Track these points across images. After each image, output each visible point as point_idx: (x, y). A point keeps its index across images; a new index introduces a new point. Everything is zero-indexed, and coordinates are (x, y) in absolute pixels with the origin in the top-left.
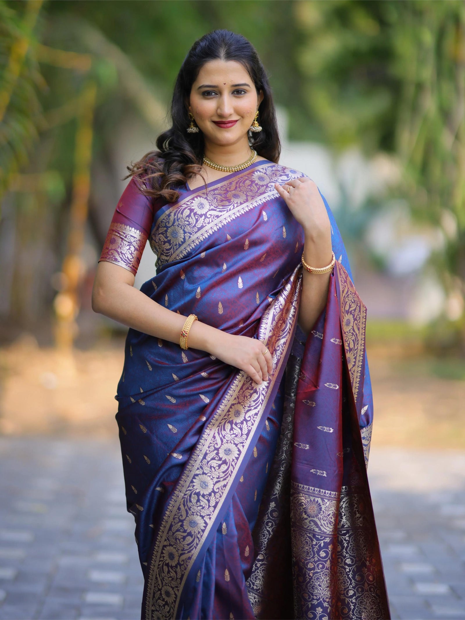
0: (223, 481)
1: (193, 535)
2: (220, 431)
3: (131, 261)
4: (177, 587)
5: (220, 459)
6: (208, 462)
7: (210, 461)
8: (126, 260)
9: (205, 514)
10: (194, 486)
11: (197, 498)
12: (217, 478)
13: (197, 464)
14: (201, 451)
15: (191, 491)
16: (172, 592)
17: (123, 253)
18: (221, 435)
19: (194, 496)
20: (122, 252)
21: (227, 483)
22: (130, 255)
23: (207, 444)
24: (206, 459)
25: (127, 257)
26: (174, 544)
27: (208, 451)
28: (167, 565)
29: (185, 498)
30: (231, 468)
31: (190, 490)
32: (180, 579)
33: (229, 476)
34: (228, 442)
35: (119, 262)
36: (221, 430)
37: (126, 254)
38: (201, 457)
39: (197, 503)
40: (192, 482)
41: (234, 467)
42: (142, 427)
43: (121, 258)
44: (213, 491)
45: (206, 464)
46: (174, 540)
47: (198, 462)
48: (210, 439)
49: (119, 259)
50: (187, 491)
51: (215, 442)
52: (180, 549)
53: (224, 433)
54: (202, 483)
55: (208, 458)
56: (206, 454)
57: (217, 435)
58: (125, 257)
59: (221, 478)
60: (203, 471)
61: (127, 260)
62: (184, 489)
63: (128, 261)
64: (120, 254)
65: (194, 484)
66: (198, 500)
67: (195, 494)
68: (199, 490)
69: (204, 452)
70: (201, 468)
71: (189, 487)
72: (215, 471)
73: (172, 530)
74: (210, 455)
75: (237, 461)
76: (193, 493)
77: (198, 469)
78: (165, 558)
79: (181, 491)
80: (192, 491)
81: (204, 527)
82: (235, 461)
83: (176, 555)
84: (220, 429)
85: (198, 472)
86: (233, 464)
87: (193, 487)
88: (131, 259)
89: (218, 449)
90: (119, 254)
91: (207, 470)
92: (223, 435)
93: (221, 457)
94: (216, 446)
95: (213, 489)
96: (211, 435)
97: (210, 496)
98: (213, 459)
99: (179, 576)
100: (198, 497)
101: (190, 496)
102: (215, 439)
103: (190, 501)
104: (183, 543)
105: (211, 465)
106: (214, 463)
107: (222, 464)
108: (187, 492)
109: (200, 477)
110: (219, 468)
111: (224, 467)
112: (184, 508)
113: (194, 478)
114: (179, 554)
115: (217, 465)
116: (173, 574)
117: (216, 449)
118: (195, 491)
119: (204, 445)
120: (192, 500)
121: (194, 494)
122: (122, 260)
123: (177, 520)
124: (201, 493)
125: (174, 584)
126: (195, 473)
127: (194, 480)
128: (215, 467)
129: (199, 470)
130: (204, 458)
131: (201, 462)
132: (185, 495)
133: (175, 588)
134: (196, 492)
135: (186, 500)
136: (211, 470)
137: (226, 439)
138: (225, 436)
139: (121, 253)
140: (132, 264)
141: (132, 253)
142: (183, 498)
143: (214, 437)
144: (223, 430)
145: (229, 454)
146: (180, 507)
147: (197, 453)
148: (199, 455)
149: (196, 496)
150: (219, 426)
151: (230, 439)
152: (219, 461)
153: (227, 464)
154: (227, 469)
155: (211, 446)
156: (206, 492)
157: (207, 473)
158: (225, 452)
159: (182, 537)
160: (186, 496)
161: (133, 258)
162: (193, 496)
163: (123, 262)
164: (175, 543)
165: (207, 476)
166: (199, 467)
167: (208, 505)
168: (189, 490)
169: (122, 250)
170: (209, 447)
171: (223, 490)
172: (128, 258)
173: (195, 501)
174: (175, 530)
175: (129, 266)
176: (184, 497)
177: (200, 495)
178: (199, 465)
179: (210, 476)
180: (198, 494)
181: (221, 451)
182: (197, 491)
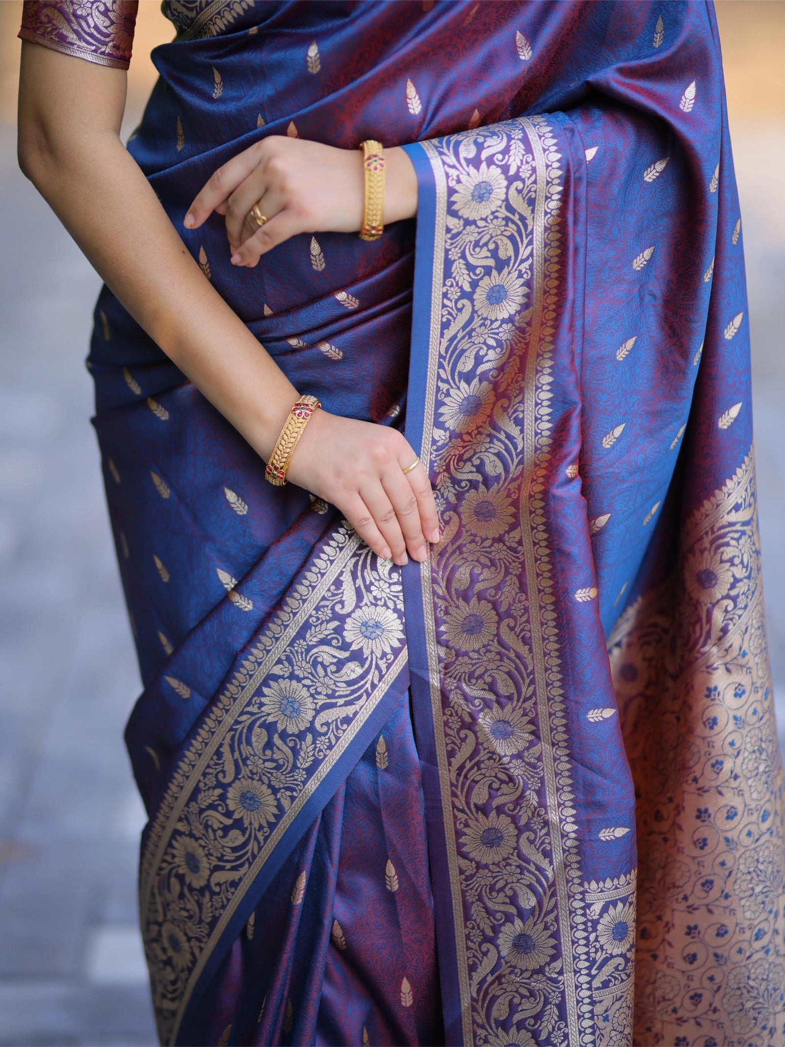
0: (344, 708)
1: (247, 828)
2: (359, 568)
3: (107, 35)
4: (199, 940)
5: (345, 646)
6: (310, 648)
7: (315, 646)
8: (91, 35)
9: (282, 786)
10: (262, 705)
11: (266, 739)
12: (328, 696)
13: (279, 649)
14: (295, 614)
15: (253, 718)
16: (185, 945)
17: (81, 17)
18: (359, 582)
19: (259, 730)
20: (79, 12)
21: (356, 714)
22: (102, 18)
23: (315, 598)
24: (305, 640)
25: (92, 25)
26: (201, 836)
27: (314, 620)
28: (181, 878)
29: (236, 730)
30: (373, 675)
31: (252, 714)
32: (208, 924)
33: (365, 697)
34: (379, 603)
35: (73, 44)
36: (364, 566)
37: (90, 19)
38: (292, 632)
39: (264, 749)
40: (259, 693)
41: (384, 672)
42: (156, 480)
43: (76, 32)
44: (311, 729)
45: (302, 653)
46: (201, 827)
47: (283, 643)
48: (324, 586)
49: (72, 37)
50: (242, 713)
51: (337, 598)
52: (215, 855)
53: (370, 575)
54: (285, 702)
55: (312, 637)
56: (306, 626)
57: (347, 578)
58: (89, 27)
59: (340, 697)
60: (293, 670)
61: (95, 33)
62: (236, 709)
63: (99, 36)
64: (73, 19)
65: (263, 700)
66: (269, 745)
67: (263, 725)
68: (275, 719)
69: (301, 619)
70: (289, 659)
71: (248, 705)
72: (326, 675)
73: (199, 801)
74: (318, 629)
75: (395, 658)
76: (258, 723)
77: (280, 661)
78: (176, 860)
79: (227, 711)
80: (257, 716)
81: (275, 816)
82: (388, 657)
83: (204, 864)
84: (360, 563)
85: (277, 670)
86: (383, 665)
87: (259, 708)
88: (106, 27)
89: (342, 619)
90: (69, 22)
91: (302, 668)
92: (368, 582)
93: (348, 640)
94: (338, 608)
95: (312, 723)
96: (331, 577)
97: (300, 741)
98: (325, 642)
99: (207, 918)
100: (270, 738)
101: (250, 728)
102: (338, 588)
103: (249, 743)
104: (224, 842)
105: (316, 657)
106: (327, 654)
107: (348, 660)
108: (244, 718)
109: (283, 686)
110: (338, 671)
111: (353, 670)
112: (231, 756)
113: (265, 683)
114: (210, 864)
115: (335, 660)
116: (192, 905)
117: (336, 616)
118: (263, 719)
119: (304, 601)
120: (254, 739)
121: (259, 727)
122: (80, 37)
123: (211, 781)
124: (280, 727)
125: (193, 930)
126: (271, 672)
127: (266, 690)
128: (328, 664)
129: (281, 666)
130: (301, 634)
131: (291, 645)
132: (237, 722)
133: (194, 940)
134: (265, 720)
135: (237, 735)
136: (313, 672)
137: (374, 593)
138: (372, 584)
139: (75, 15)
140: (113, 40)
141: (107, 10)
142: (231, 729)
143: (338, 583)
144: (368, 567)
145: (373, 635)
146: (221, 749)
147: (284, 618)
148: (288, 625)
149: (264, 732)
150: (360, 555)
151: (384, 595)
152: (342, 652)
153: (362, 662)
154: (362, 677)
155: (323, 607)
156: (292, 729)
157: (301, 676)
158: (364, 629)
159: (221, 826)
160: (239, 727)
161: (112, 23)
162: (257, 730)
163: (83, 44)
164: (204, 835)
165: (300, 685)
166: (284, 658)
167: (291, 761)
168: (248, 713)
169: (76, 7)
170: (317, 609)
171: (340, 731)
172: (96, 27)
173: (261, 746)
174: (207, 804)
175: (103, 53)
176: (234, 727)
177: (276, 731)
178: (285, 651)
179: (308, 687)
180: (270, 728)
181: (349, 624)
182: (270, 719)
